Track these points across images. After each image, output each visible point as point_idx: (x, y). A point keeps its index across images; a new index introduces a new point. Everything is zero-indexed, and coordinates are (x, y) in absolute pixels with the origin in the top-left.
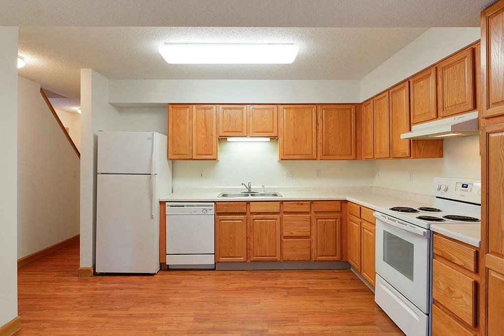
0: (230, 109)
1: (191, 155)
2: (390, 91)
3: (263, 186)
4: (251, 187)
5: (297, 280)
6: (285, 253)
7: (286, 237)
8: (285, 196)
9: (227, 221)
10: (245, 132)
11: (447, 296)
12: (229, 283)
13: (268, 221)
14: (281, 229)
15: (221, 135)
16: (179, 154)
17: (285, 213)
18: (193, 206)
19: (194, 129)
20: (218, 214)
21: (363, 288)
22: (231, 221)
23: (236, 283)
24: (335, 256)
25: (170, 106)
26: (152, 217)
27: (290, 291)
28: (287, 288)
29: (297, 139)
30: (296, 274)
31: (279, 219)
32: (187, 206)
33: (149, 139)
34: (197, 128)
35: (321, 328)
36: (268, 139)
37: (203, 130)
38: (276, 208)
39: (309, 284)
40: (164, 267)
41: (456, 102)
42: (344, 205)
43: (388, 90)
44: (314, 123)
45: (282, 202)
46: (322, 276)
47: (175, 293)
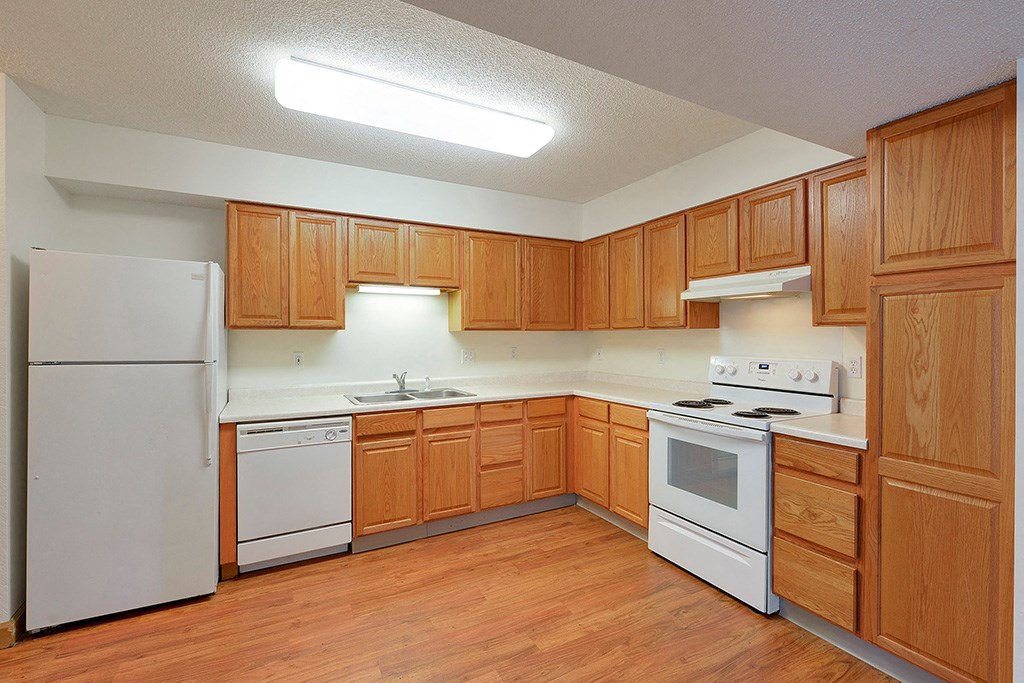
0: (372, 227)
1: (285, 317)
2: (647, 228)
3: (427, 378)
4: (406, 381)
5: (515, 540)
6: (483, 496)
7: (484, 468)
8: (483, 394)
9: (378, 452)
10: (400, 275)
11: (805, 522)
12: (399, 574)
13: (456, 441)
14: (478, 453)
15: (353, 279)
16: (255, 316)
17: (484, 424)
18: (304, 427)
19: (293, 264)
20: (360, 438)
21: (613, 531)
22: (387, 451)
23: (412, 571)
24: (559, 487)
25: (233, 207)
26: (206, 463)
27: (518, 561)
28: (510, 558)
29: (491, 294)
30: (505, 530)
31: (473, 436)
32: (290, 428)
33: (195, 277)
34: (299, 260)
35: (610, 614)
36: (437, 292)
37: (314, 267)
38: (468, 416)
39: (537, 542)
40: (230, 573)
41: (774, 251)
42: (569, 402)
43: (643, 226)
44: (517, 268)
45: (478, 405)
46: (547, 524)
47: (296, 625)
